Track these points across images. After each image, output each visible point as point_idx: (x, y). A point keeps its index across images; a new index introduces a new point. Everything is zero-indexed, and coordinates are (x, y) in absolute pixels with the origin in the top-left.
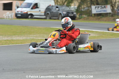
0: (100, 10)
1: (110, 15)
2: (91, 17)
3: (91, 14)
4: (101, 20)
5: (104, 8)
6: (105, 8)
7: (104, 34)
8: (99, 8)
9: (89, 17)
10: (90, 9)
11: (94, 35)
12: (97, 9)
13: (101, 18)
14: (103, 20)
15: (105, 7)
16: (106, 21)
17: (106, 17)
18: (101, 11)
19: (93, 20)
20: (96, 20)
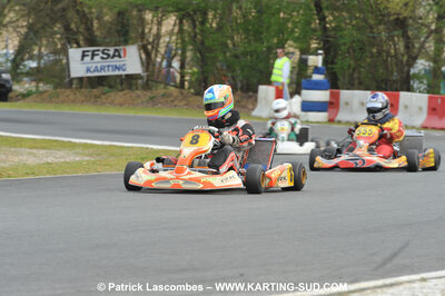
0: (99, 65)
1: (140, 81)
2: (68, 92)
3: (67, 80)
4: (103, 104)
5: (114, 56)
6: (120, 56)
7: (112, 155)
8: (97, 58)
9: (59, 90)
10: (64, 61)
11: (77, 159)
12: (87, 59)
13: (104, 94)
14: (112, 103)
15: (117, 54)
16: (121, 105)
17: (122, 90)
18: (102, 69)
19: (74, 102)
20: (86, 101)
